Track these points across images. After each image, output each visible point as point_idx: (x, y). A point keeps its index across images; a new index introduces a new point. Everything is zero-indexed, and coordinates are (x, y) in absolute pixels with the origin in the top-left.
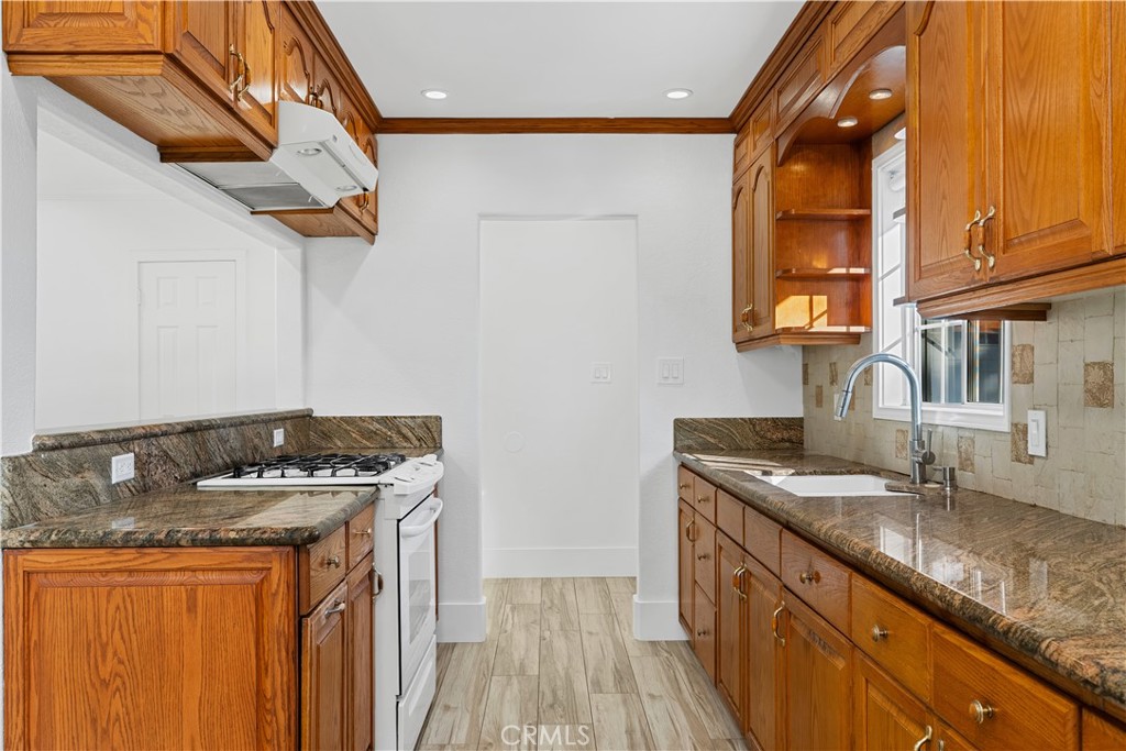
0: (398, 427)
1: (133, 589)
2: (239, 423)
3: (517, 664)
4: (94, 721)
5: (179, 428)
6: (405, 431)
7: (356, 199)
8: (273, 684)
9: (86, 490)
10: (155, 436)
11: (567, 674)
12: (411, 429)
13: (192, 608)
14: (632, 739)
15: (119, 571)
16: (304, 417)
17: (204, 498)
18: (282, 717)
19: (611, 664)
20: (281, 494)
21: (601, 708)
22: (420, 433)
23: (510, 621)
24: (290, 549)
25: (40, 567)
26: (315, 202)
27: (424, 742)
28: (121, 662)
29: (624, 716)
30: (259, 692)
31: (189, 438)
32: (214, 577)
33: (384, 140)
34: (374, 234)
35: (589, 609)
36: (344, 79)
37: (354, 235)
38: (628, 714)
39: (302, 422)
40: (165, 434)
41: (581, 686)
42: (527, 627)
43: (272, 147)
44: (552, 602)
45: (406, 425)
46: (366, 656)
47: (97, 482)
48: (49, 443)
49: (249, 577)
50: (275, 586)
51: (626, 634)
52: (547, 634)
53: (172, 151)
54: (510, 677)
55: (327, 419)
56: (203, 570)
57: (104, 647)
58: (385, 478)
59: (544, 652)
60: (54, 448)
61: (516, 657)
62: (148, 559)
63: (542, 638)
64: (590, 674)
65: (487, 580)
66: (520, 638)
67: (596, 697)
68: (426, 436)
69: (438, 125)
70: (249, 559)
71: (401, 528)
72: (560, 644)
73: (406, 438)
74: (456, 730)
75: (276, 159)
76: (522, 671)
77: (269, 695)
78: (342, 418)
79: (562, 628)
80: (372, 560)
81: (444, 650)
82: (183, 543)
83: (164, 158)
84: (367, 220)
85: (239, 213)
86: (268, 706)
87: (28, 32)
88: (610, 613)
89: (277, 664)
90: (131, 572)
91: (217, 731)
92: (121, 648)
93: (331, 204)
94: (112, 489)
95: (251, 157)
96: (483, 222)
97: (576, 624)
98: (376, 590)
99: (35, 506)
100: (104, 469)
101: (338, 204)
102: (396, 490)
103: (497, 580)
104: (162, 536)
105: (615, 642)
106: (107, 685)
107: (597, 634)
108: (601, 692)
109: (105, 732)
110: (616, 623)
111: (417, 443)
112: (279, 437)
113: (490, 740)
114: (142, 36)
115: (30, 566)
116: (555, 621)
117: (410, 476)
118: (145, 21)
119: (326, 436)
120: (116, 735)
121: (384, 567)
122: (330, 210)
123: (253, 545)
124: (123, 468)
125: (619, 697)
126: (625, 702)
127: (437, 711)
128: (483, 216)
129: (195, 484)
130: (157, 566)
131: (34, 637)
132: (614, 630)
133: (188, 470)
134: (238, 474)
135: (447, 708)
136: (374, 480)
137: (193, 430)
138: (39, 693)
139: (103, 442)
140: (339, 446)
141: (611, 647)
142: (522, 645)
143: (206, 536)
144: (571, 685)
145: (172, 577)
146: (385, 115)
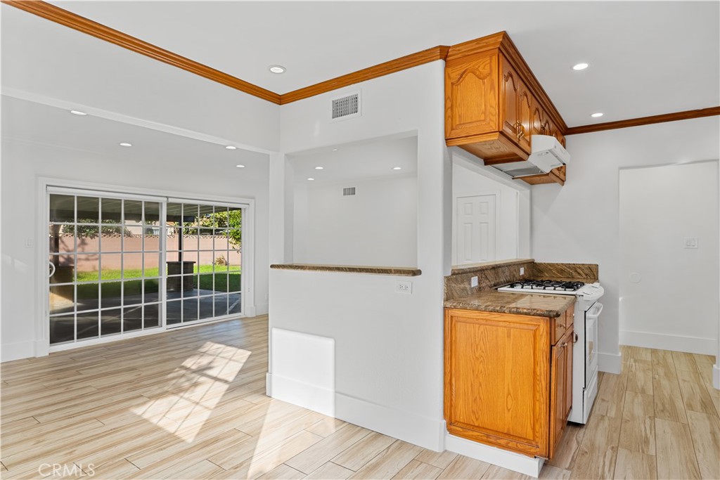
0: (575, 268)
1: (487, 327)
2: (509, 265)
3: (640, 388)
4: (473, 371)
5: (491, 267)
6: (579, 270)
7: (559, 169)
8: (540, 370)
9: (464, 289)
10: (484, 270)
11: (671, 398)
12: (582, 270)
13: (509, 336)
14: (714, 436)
15: (482, 319)
16: (531, 263)
17: (501, 295)
18: (544, 383)
19: (699, 398)
20: (522, 295)
21: (693, 417)
22: (587, 272)
23: (634, 367)
24: (548, 318)
25: (456, 315)
26: (542, 172)
27: (593, 412)
28: (483, 352)
29: (709, 425)
30: (535, 372)
31: (493, 271)
32: (517, 325)
33: (568, 138)
34: (563, 181)
35: (683, 369)
36: (553, 116)
37: (554, 182)
38: (711, 425)
39: (531, 265)
40: (487, 269)
41: (680, 405)
42: (644, 371)
43: (528, 155)
44: (658, 361)
45: (580, 268)
46: (570, 368)
47: (467, 286)
48: (456, 272)
49: (531, 327)
50: (541, 332)
51: (708, 385)
52: (657, 376)
53: (489, 161)
54: (636, 393)
55: (541, 264)
56: (513, 323)
57: (477, 346)
58: (579, 292)
59: (656, 385)
60: (457, 274)
61: (639, 384)
62: (493, 316)
63: (654, 378)
64: (685, 400)
65: (621, 346)
66: (640, 375)
67: (689, 412)
68: (591, 273)
69: (597, 127)
70: (531, 321)
71: (587, 315)
72: (665, 382)
73: (579, 273)
74: (609, 411)
75: (531, 159)
76: (643, 391)
77: (538, 374)
78: (548, 264)
79: (666, 375)
80: (573, 327)
81: (601, 374)
82: (506, 312)
83: (486, 164)
84: (562, 176)
85: (508, 179)
86: (538, 378)
87: (453, 132)
88: (697, 372)
89: (542, 363)
90: (487, 320)
91: (518, 383)
92: (483, 348)
93: (548, 172)
94: (471, 289)
95: (521, 159)
96: (621, 171)
97: (675, 374)
98: (575, 340)
99: (452, 294)
100: (469, 281)
101: (551, 171)
102: (585, 298)
103: (624, 346)
104: (498, 308)
105: (701, 387)
106: (478, 359)
107: (689, 382)
108: (693, 410)
109: (477, 375)
110: (701, 378)
111: (585, 276)
112: (522, 271)
113: (628, 419)
114: (491, 127)
115: (453, 314)
116: (661, 371)
117: (589, 292)
118: (492, 121)
119: (541, 271)
120: (481, 378)
121: (579, 330)
122: (548, 174)
123: (533, 315)
124: (474, 282)
125: (705, 415)
126: (709, 418)
127: (599, 401)
128: (621, 168)
129: (497, 289)
130: (496, 319)
131: (454, 339)
132: (700, 381)
133: (493, 283)
134: (512, 286)
135: (603, 400)
136: (574, 293)
137: (495, 268)
138: (455, 358)
139: (470, 272)
140: (546, 276)
141: (698, 390)
142: (642, 378)
143: (515, 310)
144: (674, 404)
145: (501, 324)
146: (569, 126)
